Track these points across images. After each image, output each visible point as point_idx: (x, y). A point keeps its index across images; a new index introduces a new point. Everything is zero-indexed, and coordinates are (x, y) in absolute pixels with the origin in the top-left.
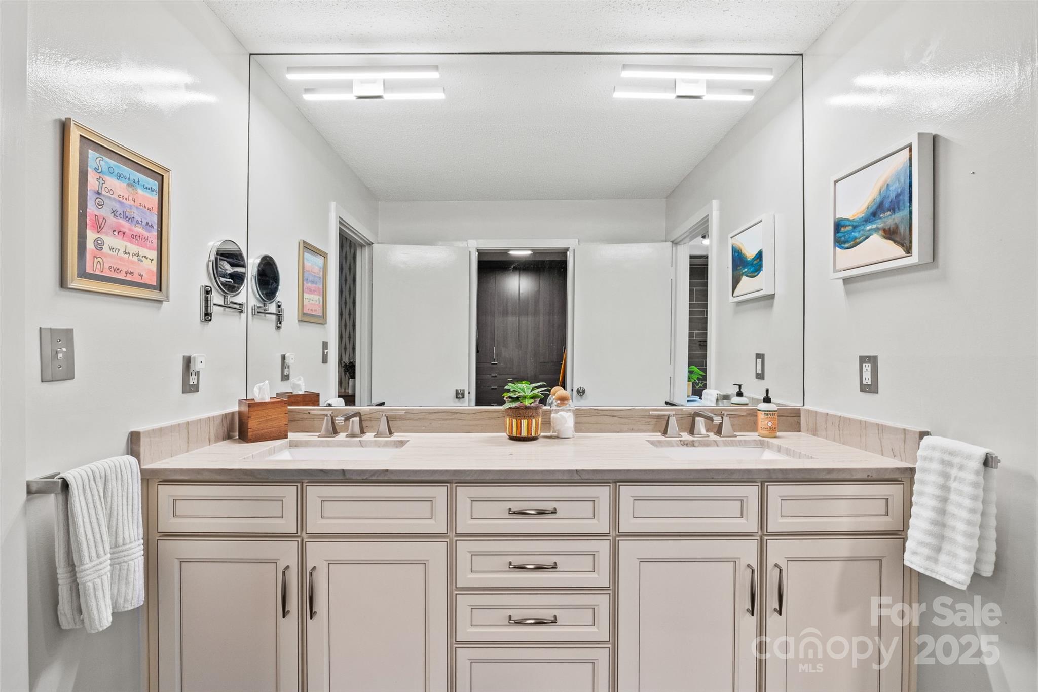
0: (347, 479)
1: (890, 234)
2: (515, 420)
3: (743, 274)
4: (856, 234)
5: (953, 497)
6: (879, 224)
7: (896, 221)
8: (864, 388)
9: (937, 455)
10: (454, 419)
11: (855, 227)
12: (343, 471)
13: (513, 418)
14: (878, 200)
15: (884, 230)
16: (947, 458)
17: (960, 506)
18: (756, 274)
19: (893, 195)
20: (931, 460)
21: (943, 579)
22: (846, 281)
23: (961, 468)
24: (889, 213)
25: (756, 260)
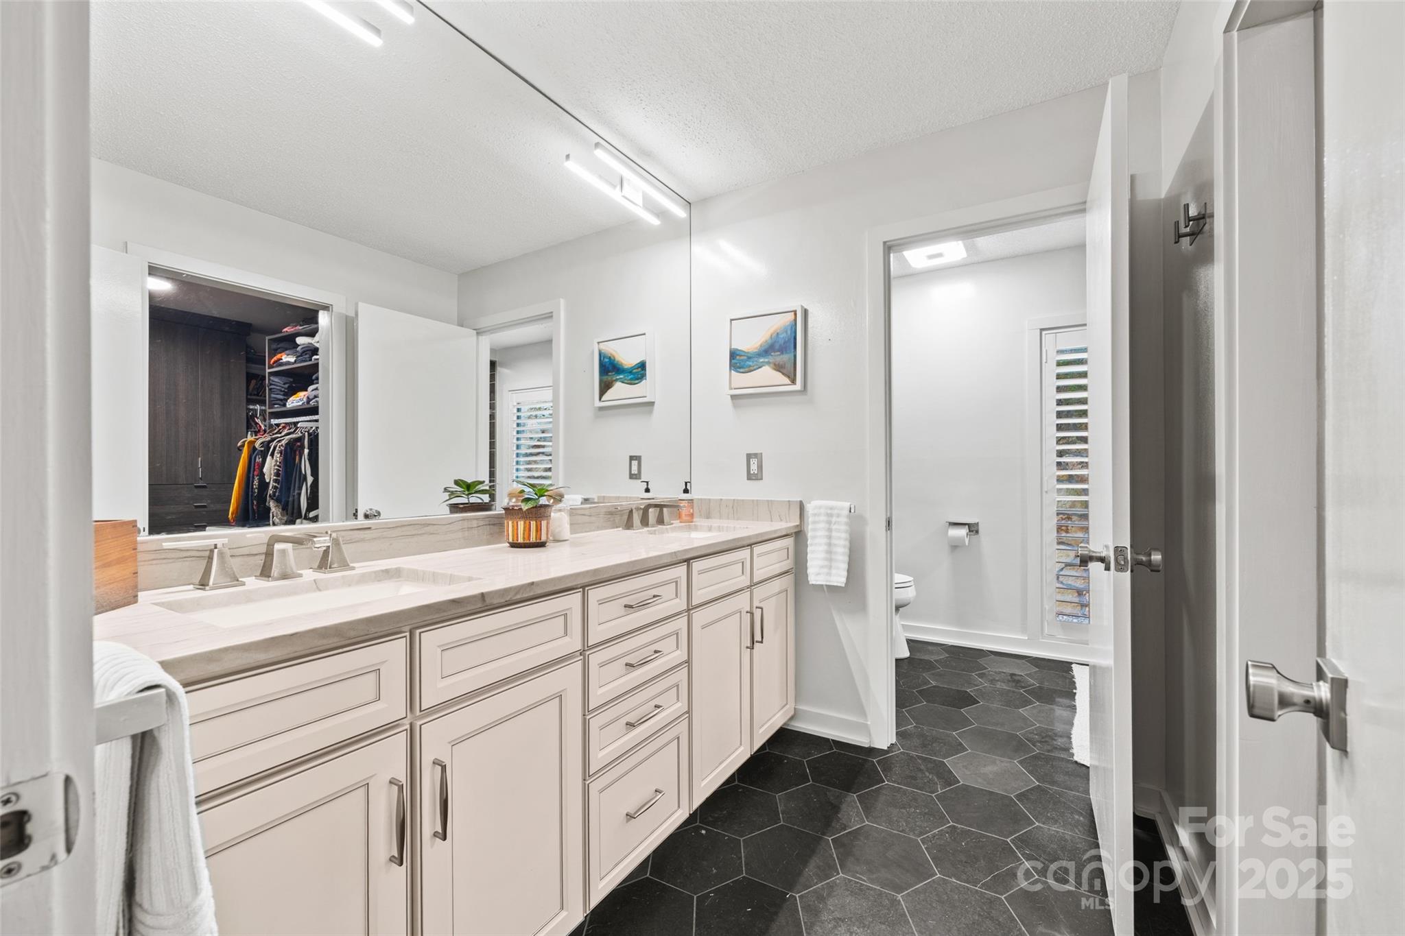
0: (487, 606)
1: (779, 368)
2: (534, 522)
3: (617, 380)
4: (751, 363)
5: (834, 534)
6: (770, 359)
7: (784, 359)
8: (750, 477)
9: (822, 511)
10: (423, 534)
11: (749, 358)
12: (483, 595)
13: (531, 520)
14: (770, 342)
15: (775, 365)
16: (829, 512)
17: (839, 538)
18: (637, 382)
19: (782, 342)
20: (819, 515)
21: (835, 584)
22: (733, 397)
23: (838, 516)
24: (778, 353)
25: (637, 368)
